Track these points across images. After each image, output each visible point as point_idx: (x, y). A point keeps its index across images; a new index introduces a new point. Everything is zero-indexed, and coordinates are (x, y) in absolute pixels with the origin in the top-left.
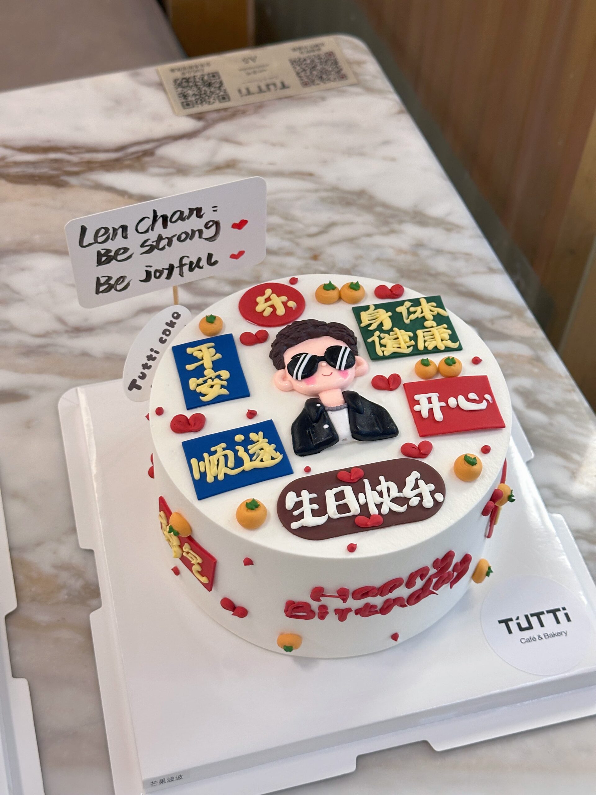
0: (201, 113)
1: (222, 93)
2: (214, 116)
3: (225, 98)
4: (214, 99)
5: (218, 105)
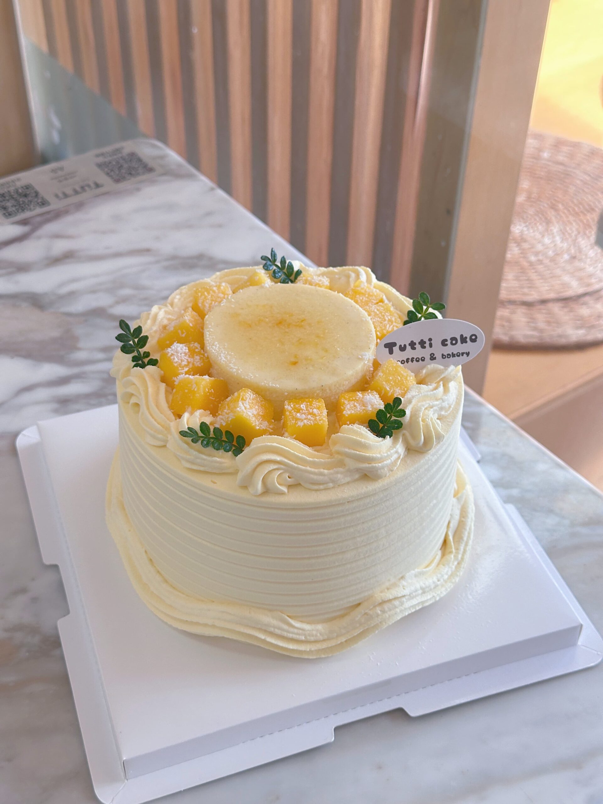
0: (25, 219)
1: (40, 201)
2: (38, 219)
3: (44, 203)
4: (34, 206)
5: (39, 210)
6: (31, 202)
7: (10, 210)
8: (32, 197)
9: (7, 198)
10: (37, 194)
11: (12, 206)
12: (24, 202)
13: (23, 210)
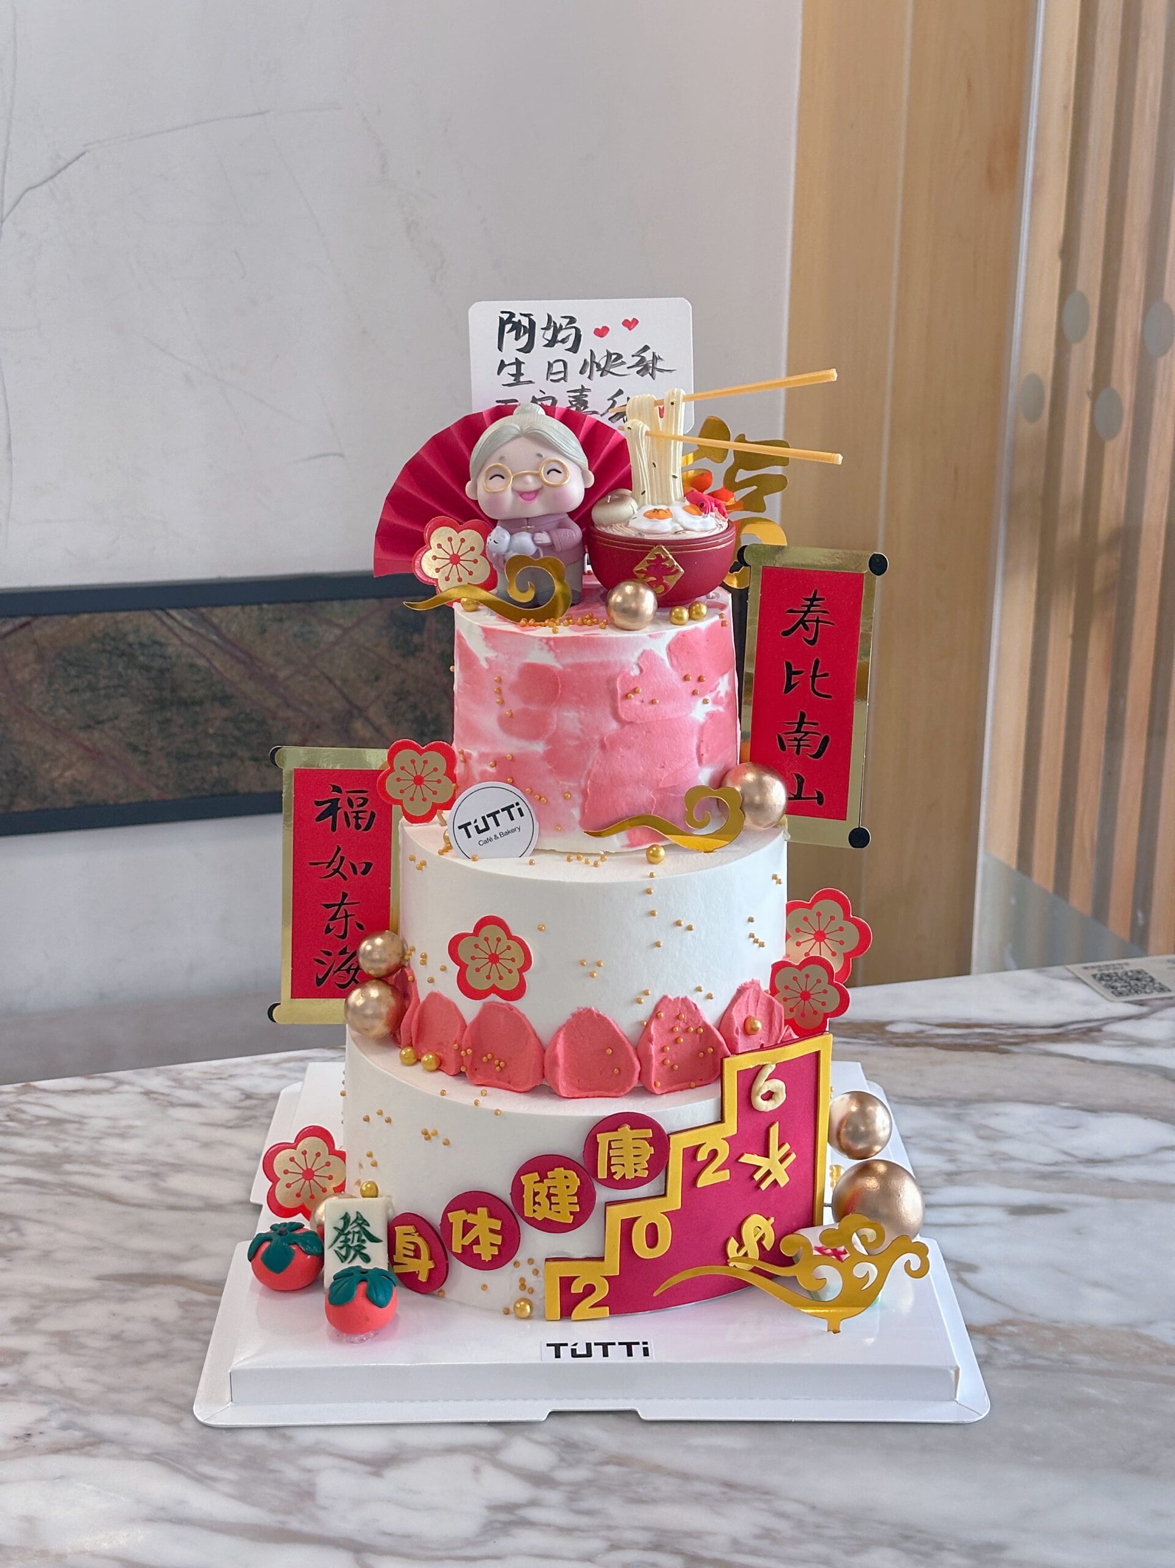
6: (1145, 986)
7: (1119, 989)
8: (1145, 981)
9: (1114, 978)
10: (1152, 980)
11: (1122, 987)
12: (1136, 985)
13: (1136, 992)
